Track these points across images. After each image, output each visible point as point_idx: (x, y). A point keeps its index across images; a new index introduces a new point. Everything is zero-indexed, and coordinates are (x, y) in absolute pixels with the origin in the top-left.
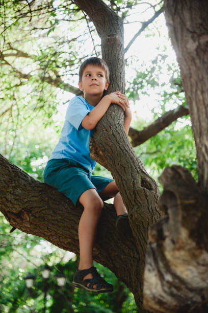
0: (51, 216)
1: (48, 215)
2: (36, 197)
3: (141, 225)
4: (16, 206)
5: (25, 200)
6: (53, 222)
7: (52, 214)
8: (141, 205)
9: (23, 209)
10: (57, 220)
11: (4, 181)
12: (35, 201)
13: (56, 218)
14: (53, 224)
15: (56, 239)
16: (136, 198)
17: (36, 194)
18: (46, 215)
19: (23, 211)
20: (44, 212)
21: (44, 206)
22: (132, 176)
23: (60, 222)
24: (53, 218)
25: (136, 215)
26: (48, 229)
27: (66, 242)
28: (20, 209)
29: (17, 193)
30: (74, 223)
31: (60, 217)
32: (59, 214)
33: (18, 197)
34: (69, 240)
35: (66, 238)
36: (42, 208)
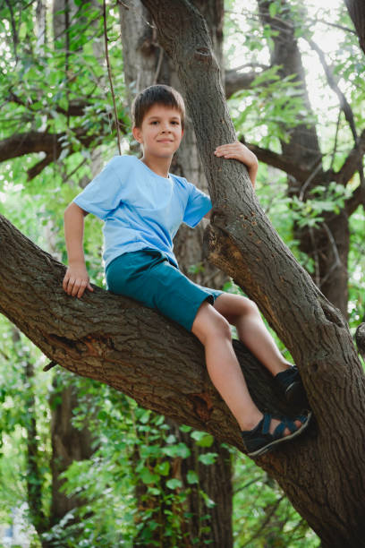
0: (146, 351)
1: (140, 348)
2: (115, 315)
3: (333, 383)
4: (75, 328)
5: (96, 320)
6: (148, 362)
7: (146, 348)
8: (332, 350)
9: (90, 334)
10: (154, 359)
11: (44, 282)
12: (116, 323)
13: (152, 355)
14: (146, 365)
15: (147, 390)
16: (322, 338)
17: (116, 312)
18: (136, 349)
19: (89, 337)
20: (132, 343)
21: (132, 334)
22: (310, 302)
23: (159, 362)
24: (148, 355)
25: (325, 366)
26: (136, 372)
27: (164, 396)
28: (84, 334)
29: (76, 306)
30: (183, 365)
31: (160, 355)
32: (158, 349)
33: (78, 313)
34: (171, 394)
35: (166, 389)
36: (129, 337)
